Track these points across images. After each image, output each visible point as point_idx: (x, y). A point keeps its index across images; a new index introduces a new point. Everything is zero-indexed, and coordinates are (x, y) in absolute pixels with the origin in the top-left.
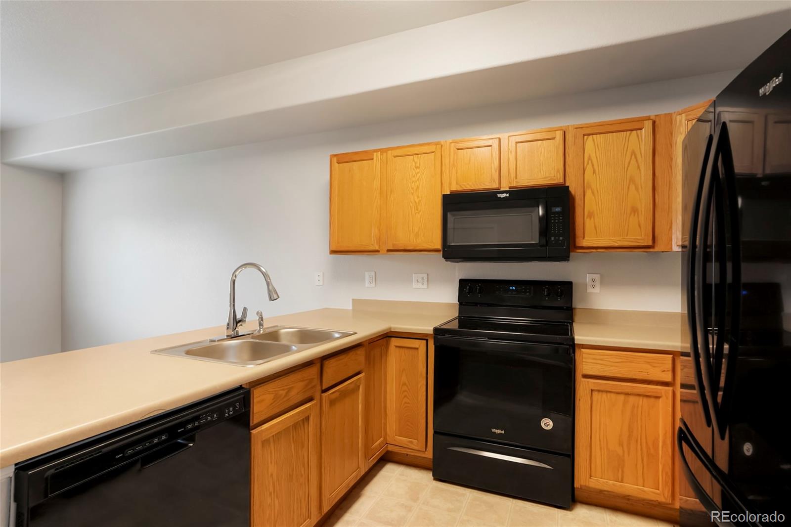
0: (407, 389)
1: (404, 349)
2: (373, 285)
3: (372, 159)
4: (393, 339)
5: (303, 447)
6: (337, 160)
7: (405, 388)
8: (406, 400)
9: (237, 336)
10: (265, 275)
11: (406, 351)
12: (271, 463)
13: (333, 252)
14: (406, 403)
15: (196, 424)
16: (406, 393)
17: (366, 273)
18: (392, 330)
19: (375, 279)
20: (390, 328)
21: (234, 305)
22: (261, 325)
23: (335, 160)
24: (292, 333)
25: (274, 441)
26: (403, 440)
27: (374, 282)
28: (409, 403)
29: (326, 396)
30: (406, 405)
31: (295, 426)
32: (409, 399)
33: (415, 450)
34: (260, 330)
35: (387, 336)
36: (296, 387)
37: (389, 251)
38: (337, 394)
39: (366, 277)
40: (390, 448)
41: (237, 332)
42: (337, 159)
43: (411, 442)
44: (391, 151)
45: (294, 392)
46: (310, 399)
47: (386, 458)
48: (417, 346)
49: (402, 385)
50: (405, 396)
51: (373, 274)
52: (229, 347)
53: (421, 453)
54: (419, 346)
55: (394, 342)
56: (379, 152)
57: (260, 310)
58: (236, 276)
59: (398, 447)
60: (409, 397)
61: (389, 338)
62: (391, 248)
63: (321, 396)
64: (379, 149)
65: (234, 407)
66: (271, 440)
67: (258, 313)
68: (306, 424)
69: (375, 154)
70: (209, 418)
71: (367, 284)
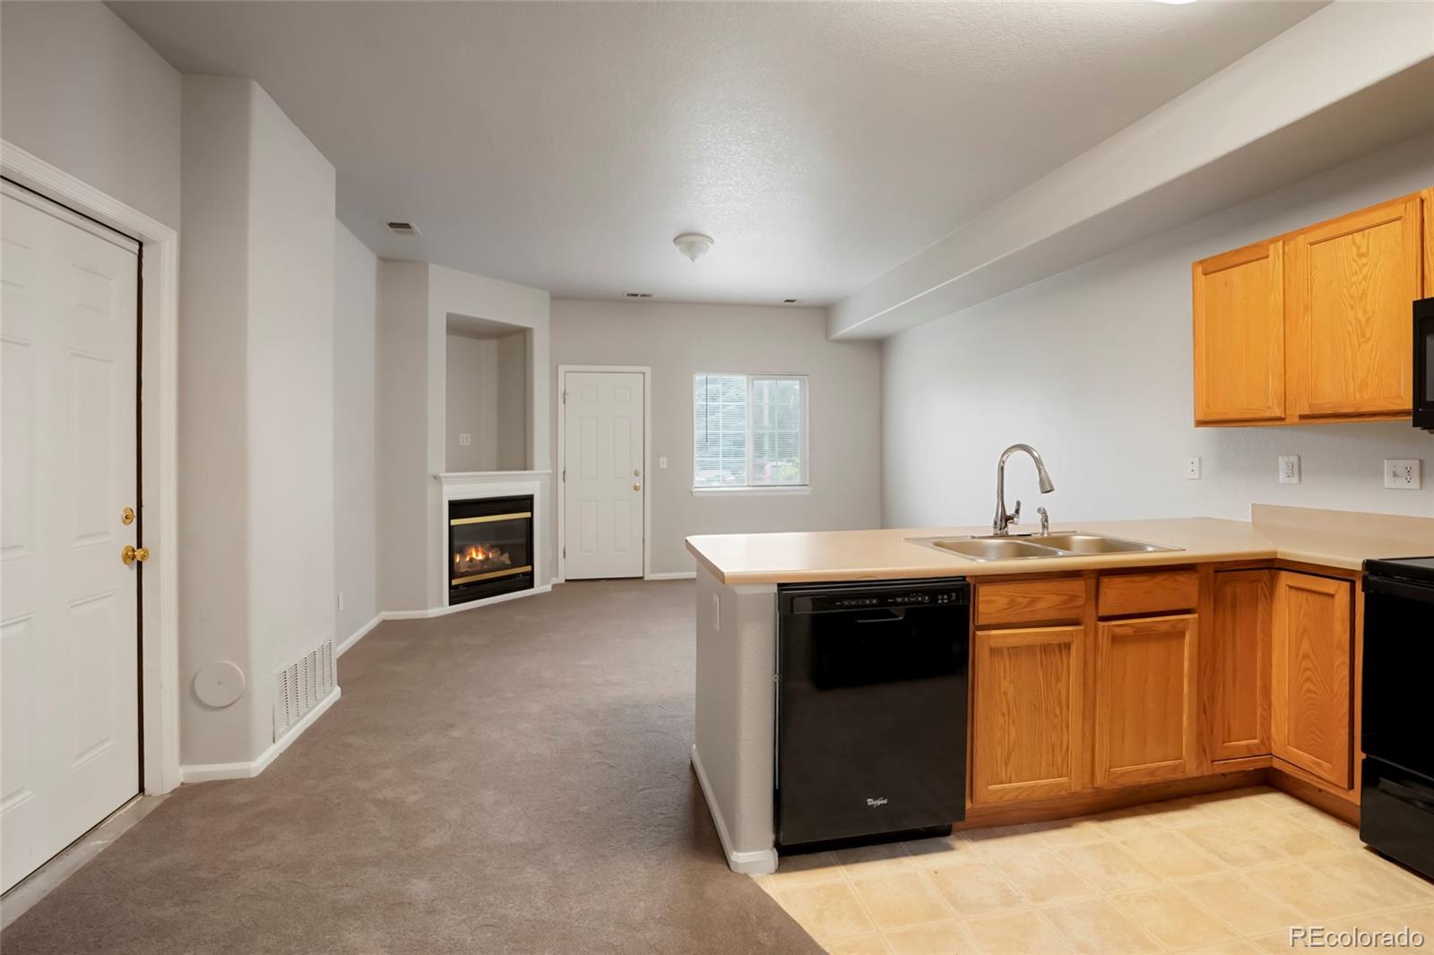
0: (1311, 666)
1: (1305, 594)
2: (1295, 480)
3: (1267, 257)
4: (1284, 574)
5: (1058, 679)
6: (1203, 270)
7: (1307, 664)
8: (1308, 685)
9: (1006, 536)
10: (1038, 462)
11: (1311, 597)
12: (1005, 678)
13: (1200, 423)
14: (1309, 691)
15: (906, 599)
16: (1309, 673)
17: (1280, 458)
18: (1279, 557)
19: (1299, 470)
20: (1276, 553)
21: (1002, 497)
22: (1044, 527)
23: (1200, 269)
24: (1092, 541)
25: (1010, 656)
26: (1304, 758)
27: (1296, 475)
28: (1314, 692)
29: (1104, 627)
30: (1310, 695)
31: (1046, 649)
32: (1314, 684)
33: (1325, 781)
34: (1043, 533)
35: (1270, 567)
36: (1048, 600)
37: (1303, 417)
38: (1129, 631)
39: (1280, 467)
40: (1277, 764)
41: (1007, 532)
42: (1203, 267)
43: (1319, 765)
44: (1302, 236)
45: (1040, 605)
46: (1076, 623)
47: (1267, 780)
48: (1331, 591)
49: (1303, 658)
50: (1308, 679)
51: (1294, 459)
52: (990, 546)
53: (1341, 790)
54: (1336, 592)
55: (1286, 579)
56: (1281, 242)
57: (1042, 506)
58: (1003, 462)
59: (1291, 766)
60: (1314, 681)
61: (1277, 571)
62: (1307, 412)
63: (1096, 625)
64: (1280, 237)
65: (950, 597)
66: (1006, 652)
67: (1039, 510)
68: (1064, 653)
69: (1272, 247)
70: (920, 599)
71: (1282, 478)
